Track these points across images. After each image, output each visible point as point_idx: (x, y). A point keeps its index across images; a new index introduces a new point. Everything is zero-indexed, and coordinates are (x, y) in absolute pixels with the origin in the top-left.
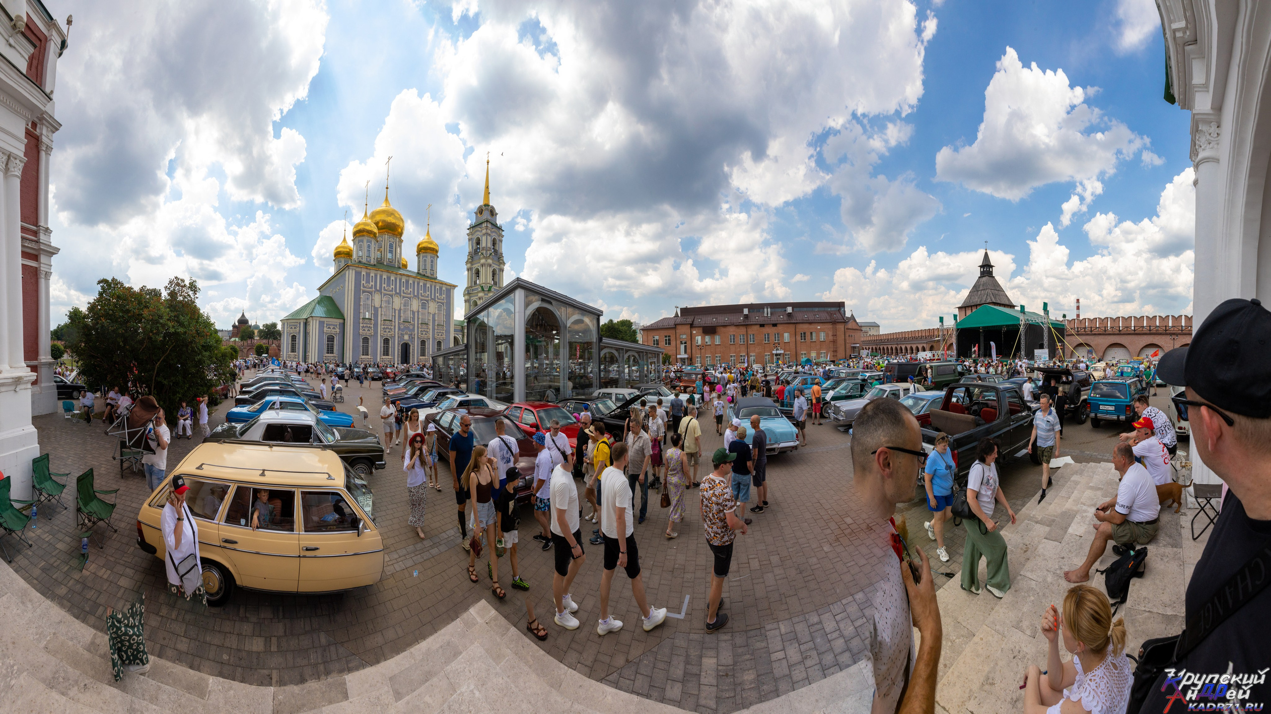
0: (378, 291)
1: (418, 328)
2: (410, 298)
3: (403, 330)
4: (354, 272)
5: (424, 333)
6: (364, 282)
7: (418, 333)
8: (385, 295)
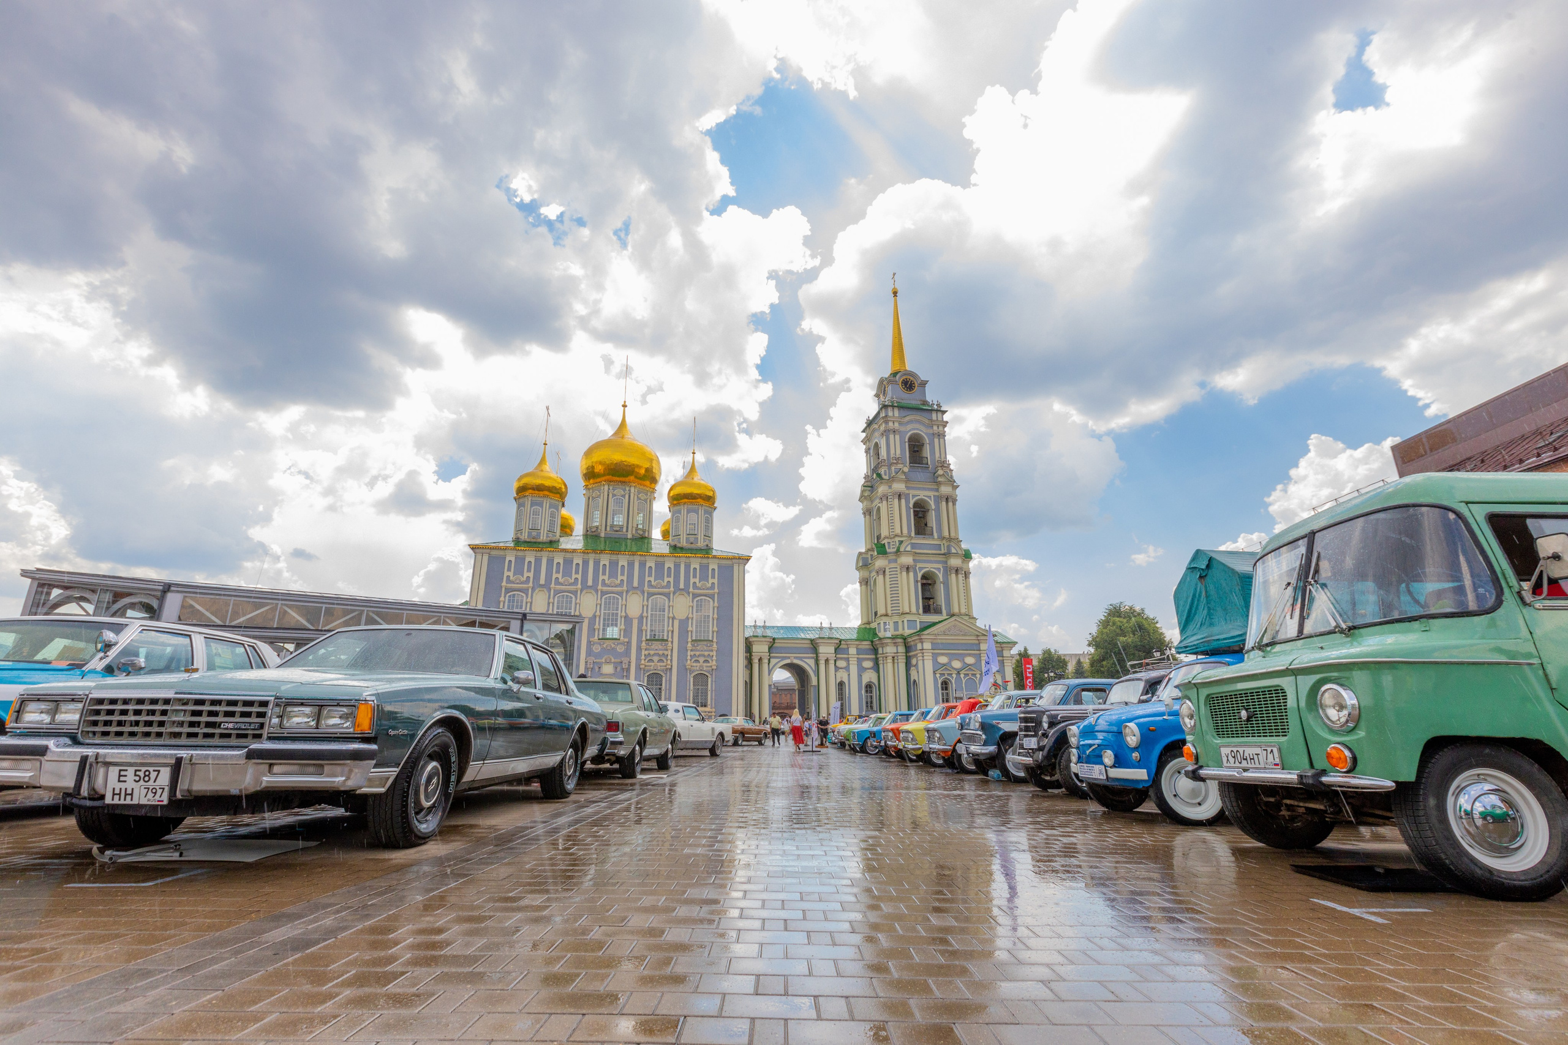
0: (542, 586)
1: (639, 649)
2: (620, 594)
3: (598, 655)
4: (486, 558)
5: (656, 659)
6: (511, 574)
7: (638, 659)
8: (557, 592)
